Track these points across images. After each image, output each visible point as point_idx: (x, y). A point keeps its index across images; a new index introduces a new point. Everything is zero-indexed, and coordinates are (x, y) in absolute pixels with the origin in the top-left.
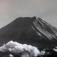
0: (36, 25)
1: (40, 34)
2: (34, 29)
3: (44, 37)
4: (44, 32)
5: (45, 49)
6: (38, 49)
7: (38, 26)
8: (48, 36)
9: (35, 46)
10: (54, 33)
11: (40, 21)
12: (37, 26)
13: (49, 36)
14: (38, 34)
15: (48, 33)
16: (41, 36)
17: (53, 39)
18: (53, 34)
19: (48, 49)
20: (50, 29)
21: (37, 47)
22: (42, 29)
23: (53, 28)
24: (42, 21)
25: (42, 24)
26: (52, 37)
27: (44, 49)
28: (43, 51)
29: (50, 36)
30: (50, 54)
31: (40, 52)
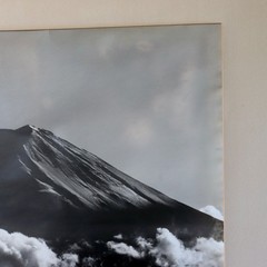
0: (36, 156)
1: (51, 190)
2: (29, 171)
3: (69, 201)
4: (65, 181)
5: (75, 245)
6: (49, 245)
7: (43, 160)
8: (80, 194)
9: (37, 236)
10: (103, 182)
11: (46, 142)
12: (39, 160)
13: (86, 194)
14: (44, 187)
15: (82, 182)
16: (55, 197)
17: (104, 204)
18: (98, 187)
19: (86, 243)
20: (87, 169)
21: (46, 238)
22: (58, 169)
23: (98, 165)
24: (56, 141)
25: (55, 150)
26: (99, 196)
27: (72, 244)
28: (69, 252)
29: (91, 193)
30: (98, 262)
31: (58, 257)
